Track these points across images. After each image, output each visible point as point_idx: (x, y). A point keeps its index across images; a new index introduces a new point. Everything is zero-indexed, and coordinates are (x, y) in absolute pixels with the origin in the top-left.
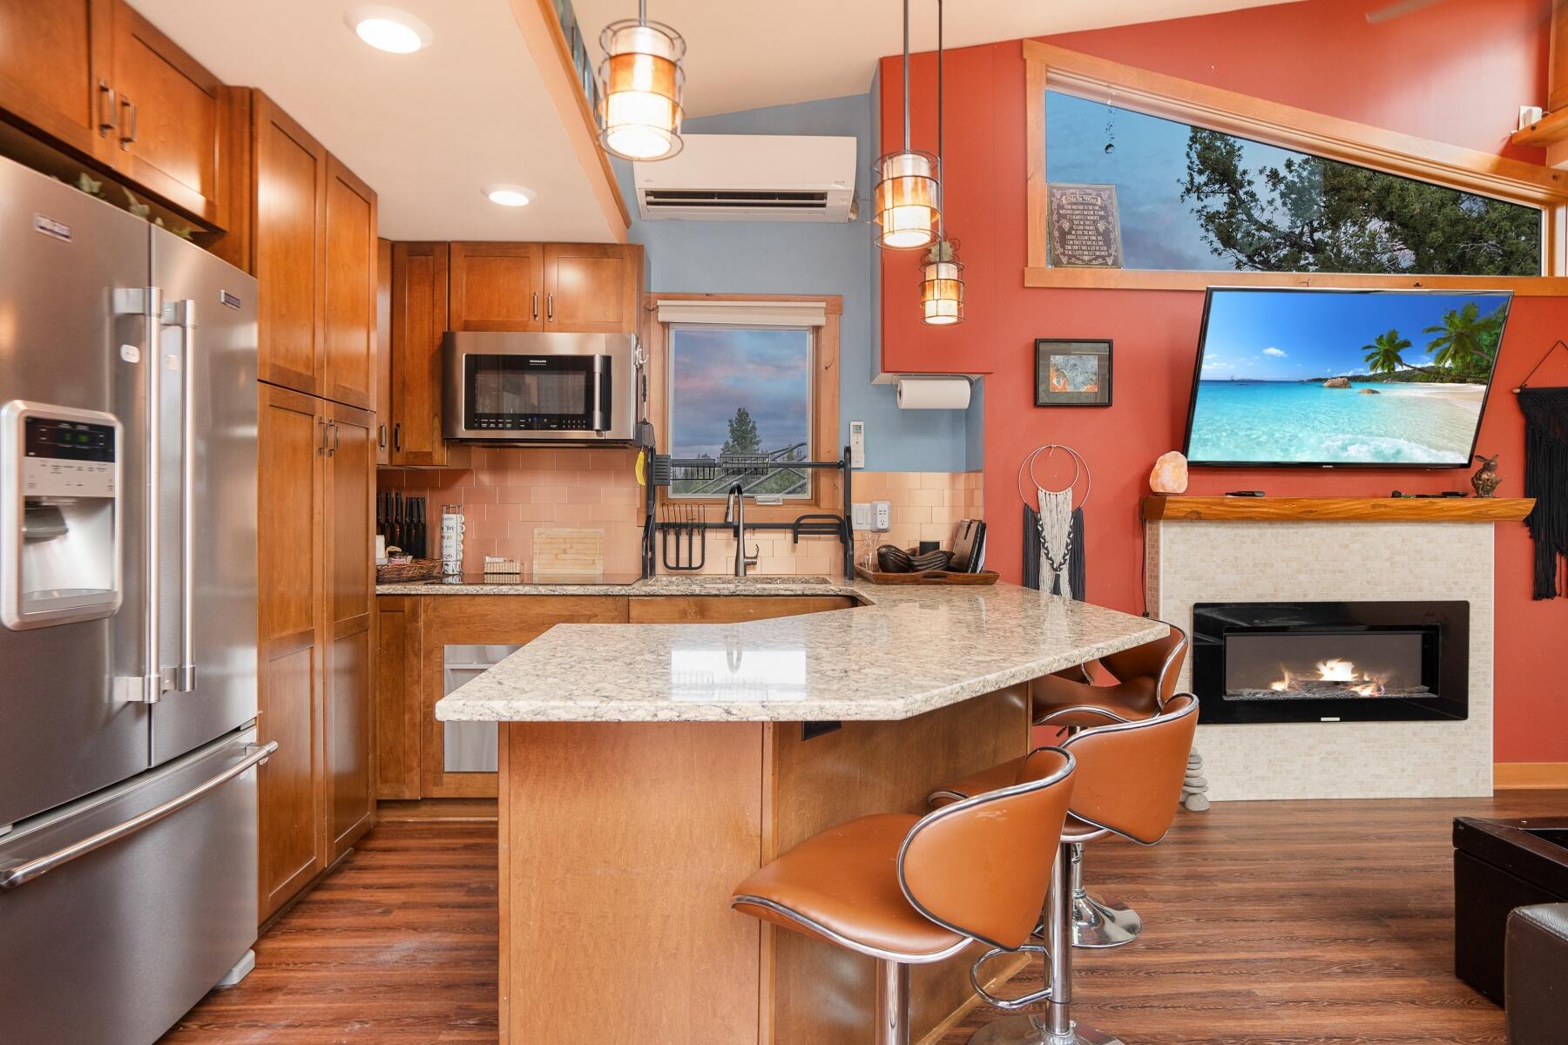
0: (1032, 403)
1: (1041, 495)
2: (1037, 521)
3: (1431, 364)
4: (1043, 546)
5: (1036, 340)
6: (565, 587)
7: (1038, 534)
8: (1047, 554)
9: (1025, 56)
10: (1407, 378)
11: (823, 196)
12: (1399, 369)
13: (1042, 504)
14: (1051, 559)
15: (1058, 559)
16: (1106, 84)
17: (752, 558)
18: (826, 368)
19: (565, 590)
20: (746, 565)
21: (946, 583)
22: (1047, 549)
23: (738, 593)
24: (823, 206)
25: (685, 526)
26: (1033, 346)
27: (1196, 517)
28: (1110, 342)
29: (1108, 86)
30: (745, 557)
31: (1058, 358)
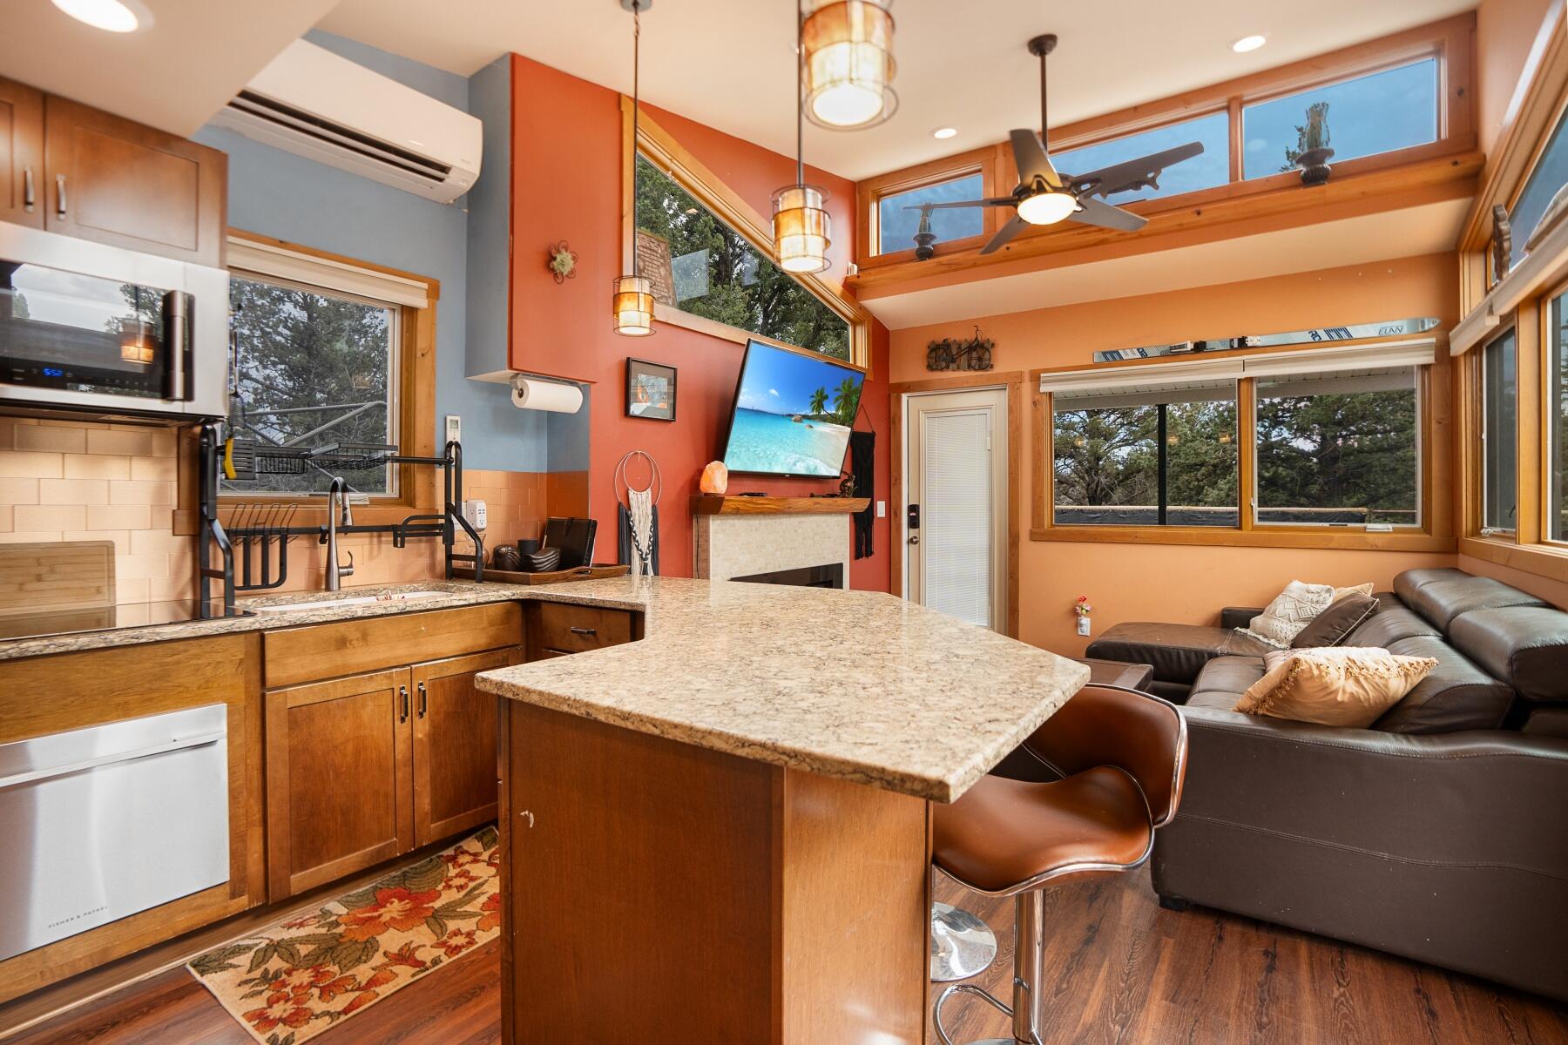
0: (623, 413)
1: (631, 493)
2: (628, 517)
3: (834, 412)
4: (634, 539)
5: (628, 359)
6: (158, 630)
7: (630, 529)
8: (637, 547)
9: (623, 109)
10: (824, 419)
11: (444, 169)
12: (823, 413)
13: (633, 503)
14: (641, 550)
15: (645, 550)
16: (670, 157)
17: (346, 567)
18: (423, 355)
19: (158, 634)
20: (340, 575)
21: (588, 578)
22: (637, 542)
23: (408, 609)
24: (441, 180)
25: (254, 532)
26: (624, 362)
27: (738, 512)
28: (675, 369)
29: (671, 160)
30: (339, 568)
31: (643, 376)
